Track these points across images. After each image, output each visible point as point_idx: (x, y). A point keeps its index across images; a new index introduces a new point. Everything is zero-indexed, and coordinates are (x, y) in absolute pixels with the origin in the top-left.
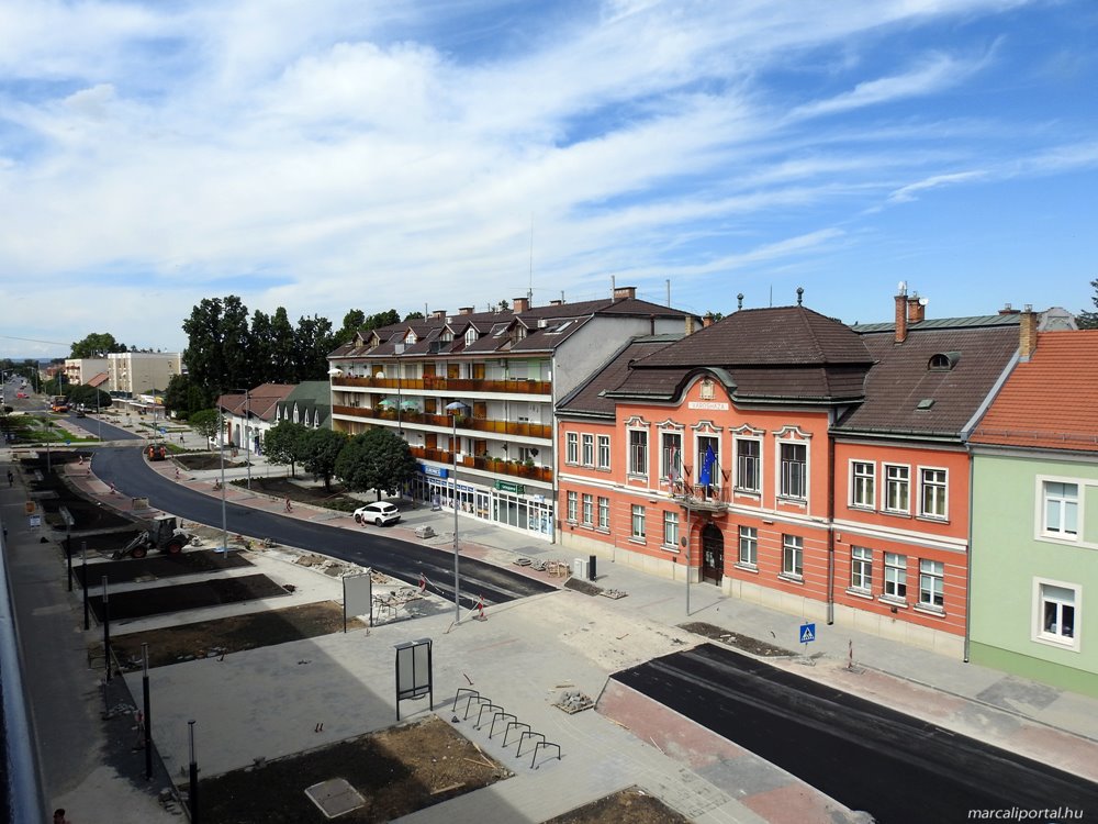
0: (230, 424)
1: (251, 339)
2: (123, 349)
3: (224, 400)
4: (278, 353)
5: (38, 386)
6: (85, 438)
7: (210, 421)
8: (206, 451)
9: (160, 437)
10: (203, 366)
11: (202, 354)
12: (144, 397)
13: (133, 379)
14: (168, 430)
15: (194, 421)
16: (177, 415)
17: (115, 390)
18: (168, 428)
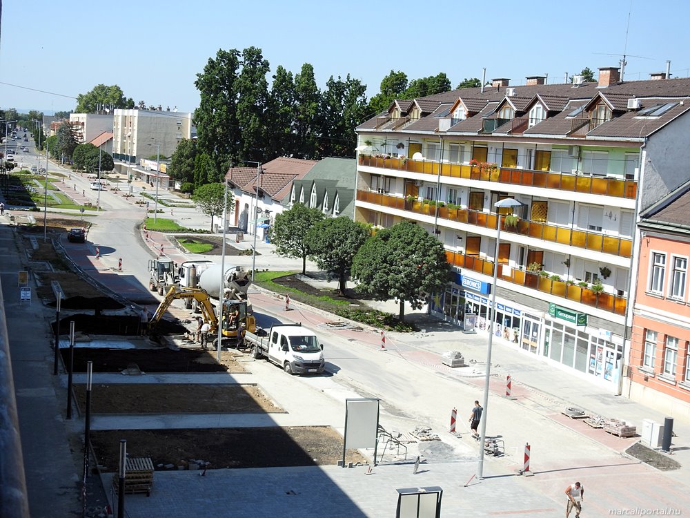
0: (238, 202)
1: (270, 102)
2: (131, 105)
3: (235, 173)
4: (300, 120)
5: (40, 141)
6: (83, 205)
7: (216, 197)
8: (208, 232)
9: (161, 212)
10: (214, 131)
11: (214, 116)
12: (148, 162)
13: (138, 140)
14: (170, 204)
15: (199, 196)
16: (181, 187)
17: (119, 152)
18: (171, 201)
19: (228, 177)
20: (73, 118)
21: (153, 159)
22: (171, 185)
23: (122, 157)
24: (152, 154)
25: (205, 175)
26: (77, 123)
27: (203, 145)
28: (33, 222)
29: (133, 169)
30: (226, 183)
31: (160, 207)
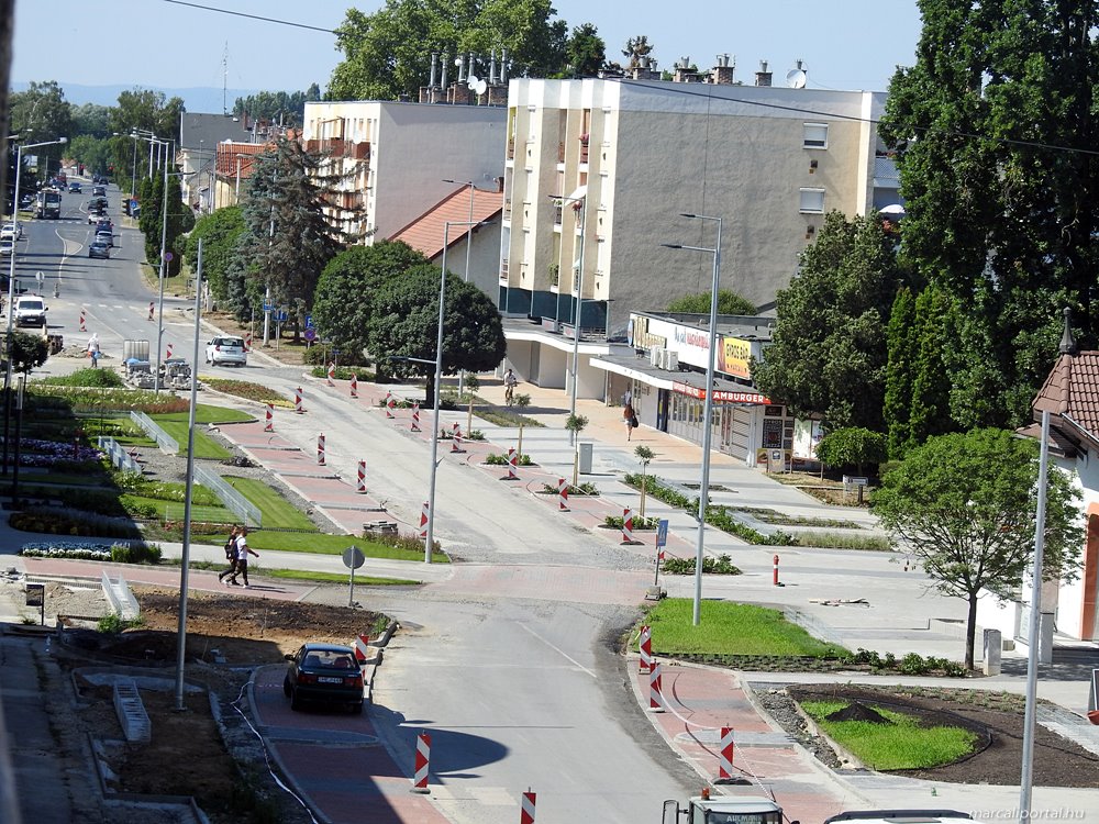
6: (359, 532)
7: (990, 497)
8: (951, 671)
9: (724, 567)
10: (982, 178)
11: (985, 106)
12: (661, 328)
13: (618, 225)
14: (765, 530)
15: (907, 491)
16: (823, 451)
17: (528, 283)
18: (769, 517)
19: (1050, 401)
20: (319, 121)
21: (688, 312)
22: (775, 437)
23: (544, 306)
24: (686, 288)
25: (938, 391)
26: (338, 146)
27: (927, 247)
28: (130, 613)
29: (594, 363)
30: (1040, 432)
31: (718, 543)
